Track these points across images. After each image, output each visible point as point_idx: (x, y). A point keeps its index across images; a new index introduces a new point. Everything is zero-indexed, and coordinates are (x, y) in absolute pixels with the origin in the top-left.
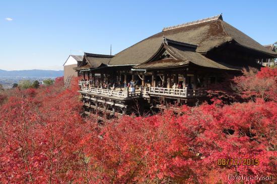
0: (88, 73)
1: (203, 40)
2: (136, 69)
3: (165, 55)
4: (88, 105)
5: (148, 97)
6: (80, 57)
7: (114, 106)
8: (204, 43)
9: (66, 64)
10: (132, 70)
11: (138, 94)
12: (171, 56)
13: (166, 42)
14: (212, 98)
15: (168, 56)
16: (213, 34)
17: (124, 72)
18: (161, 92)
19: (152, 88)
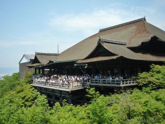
0: (39, 69)
1: (132, 38)
2: (78, 64)
3: (102, 51)
6: (32, 55)
7: (60, 96)
8: (132, 40)
9: (21, 62)
10: (75, 65)
12: (106, 52)
14: (142, 86)
15: (104, 52)
16: (140, 33)
17: (69, 67)
18: (100, 83)
19: (92, 79)
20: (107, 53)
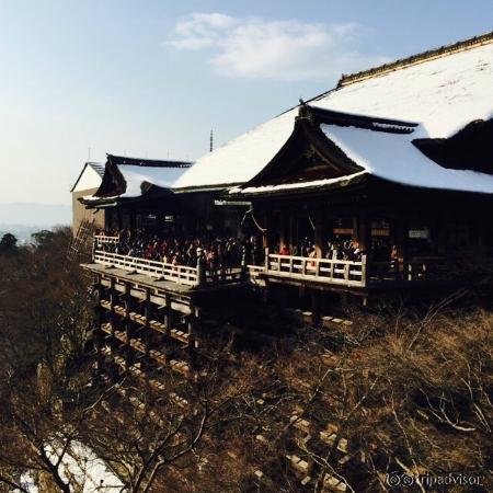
3: (309, 156)
4: (107, 305)
5: (262, 283)
7: (166, 308)
9: (79, 188)
10: (218, 203)
11: (234, 275)
13: (309, 117)
18: (296, 271)
19: (272, 256)
20: (325, 163)
